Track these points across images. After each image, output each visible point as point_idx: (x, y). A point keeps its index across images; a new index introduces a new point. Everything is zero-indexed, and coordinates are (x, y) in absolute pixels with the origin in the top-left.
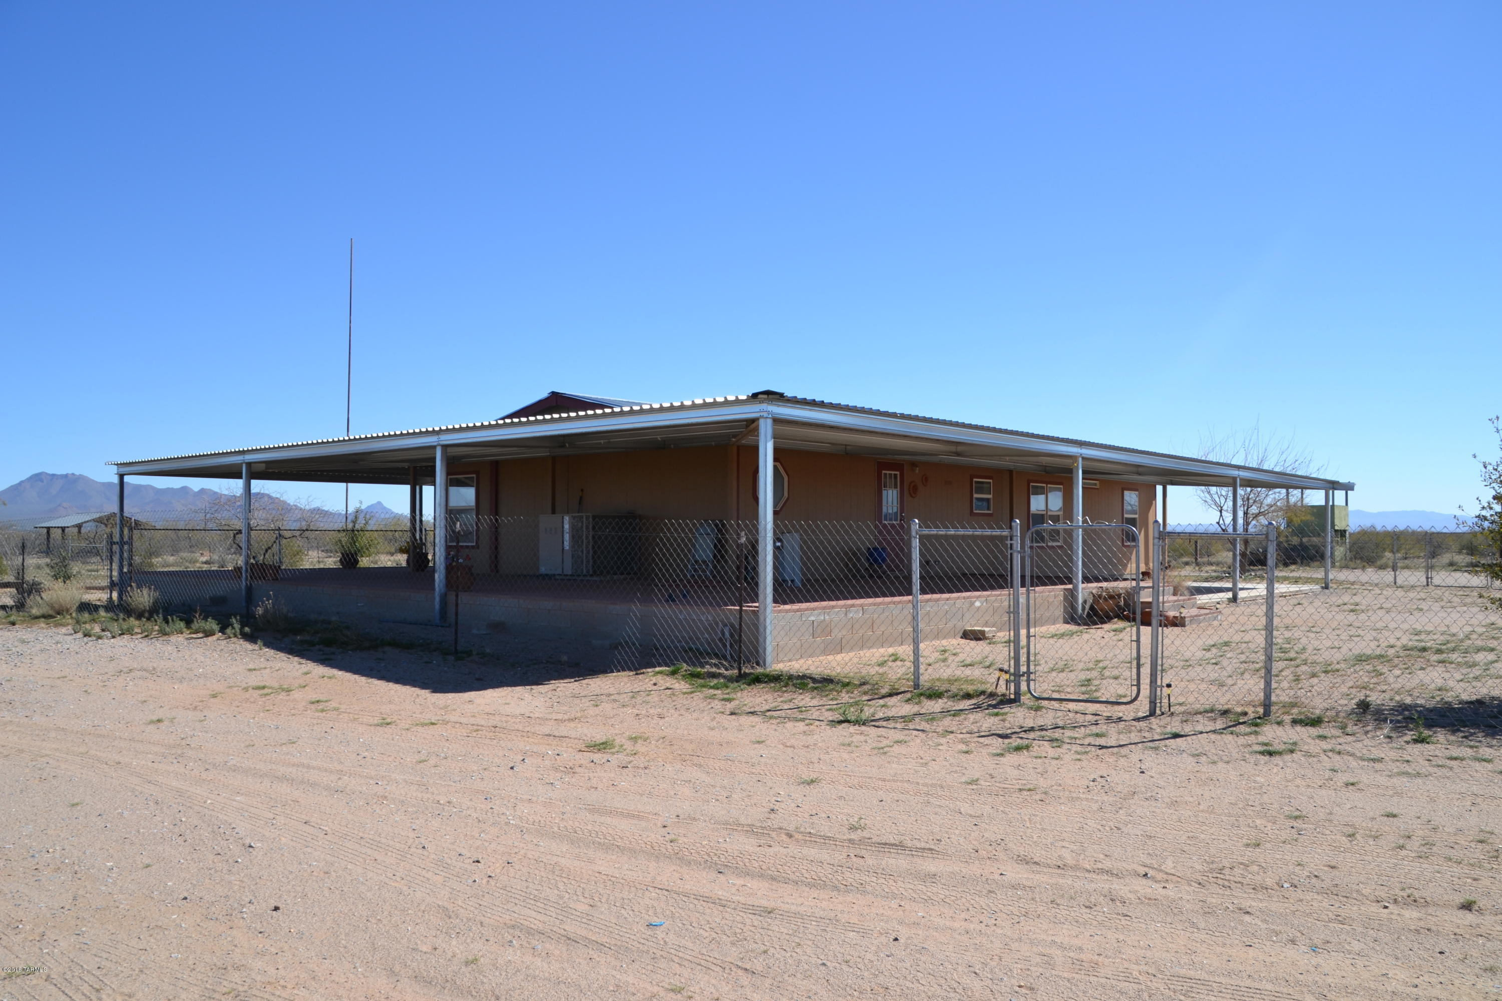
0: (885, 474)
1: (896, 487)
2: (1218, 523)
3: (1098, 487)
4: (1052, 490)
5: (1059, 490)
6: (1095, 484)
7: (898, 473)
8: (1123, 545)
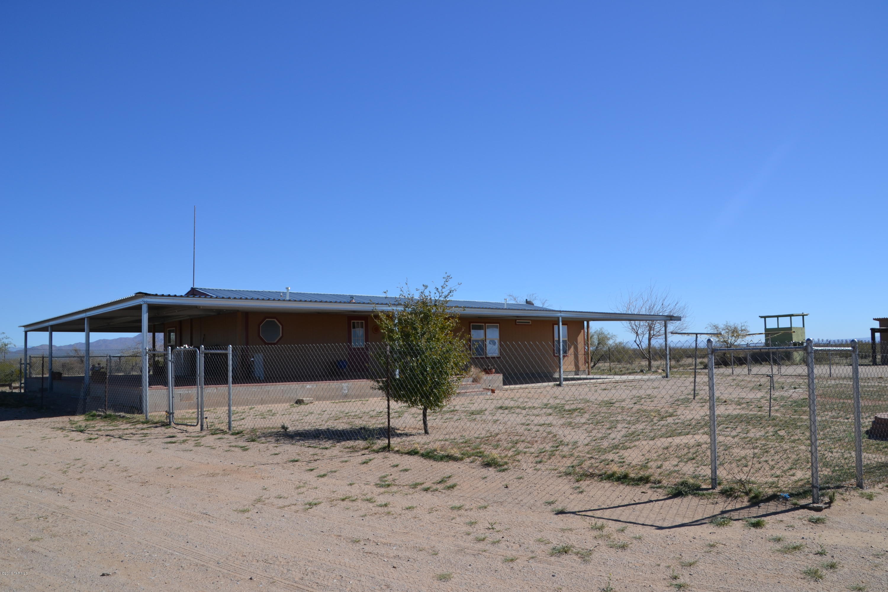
0: (354, 323)
1: (362, 327)
2: (635, 341)
3: (530, 323)
4: (488, 327)
5: (496, 327)
6: (529, 322)
7: (364, 321)
8: (554, 355)
